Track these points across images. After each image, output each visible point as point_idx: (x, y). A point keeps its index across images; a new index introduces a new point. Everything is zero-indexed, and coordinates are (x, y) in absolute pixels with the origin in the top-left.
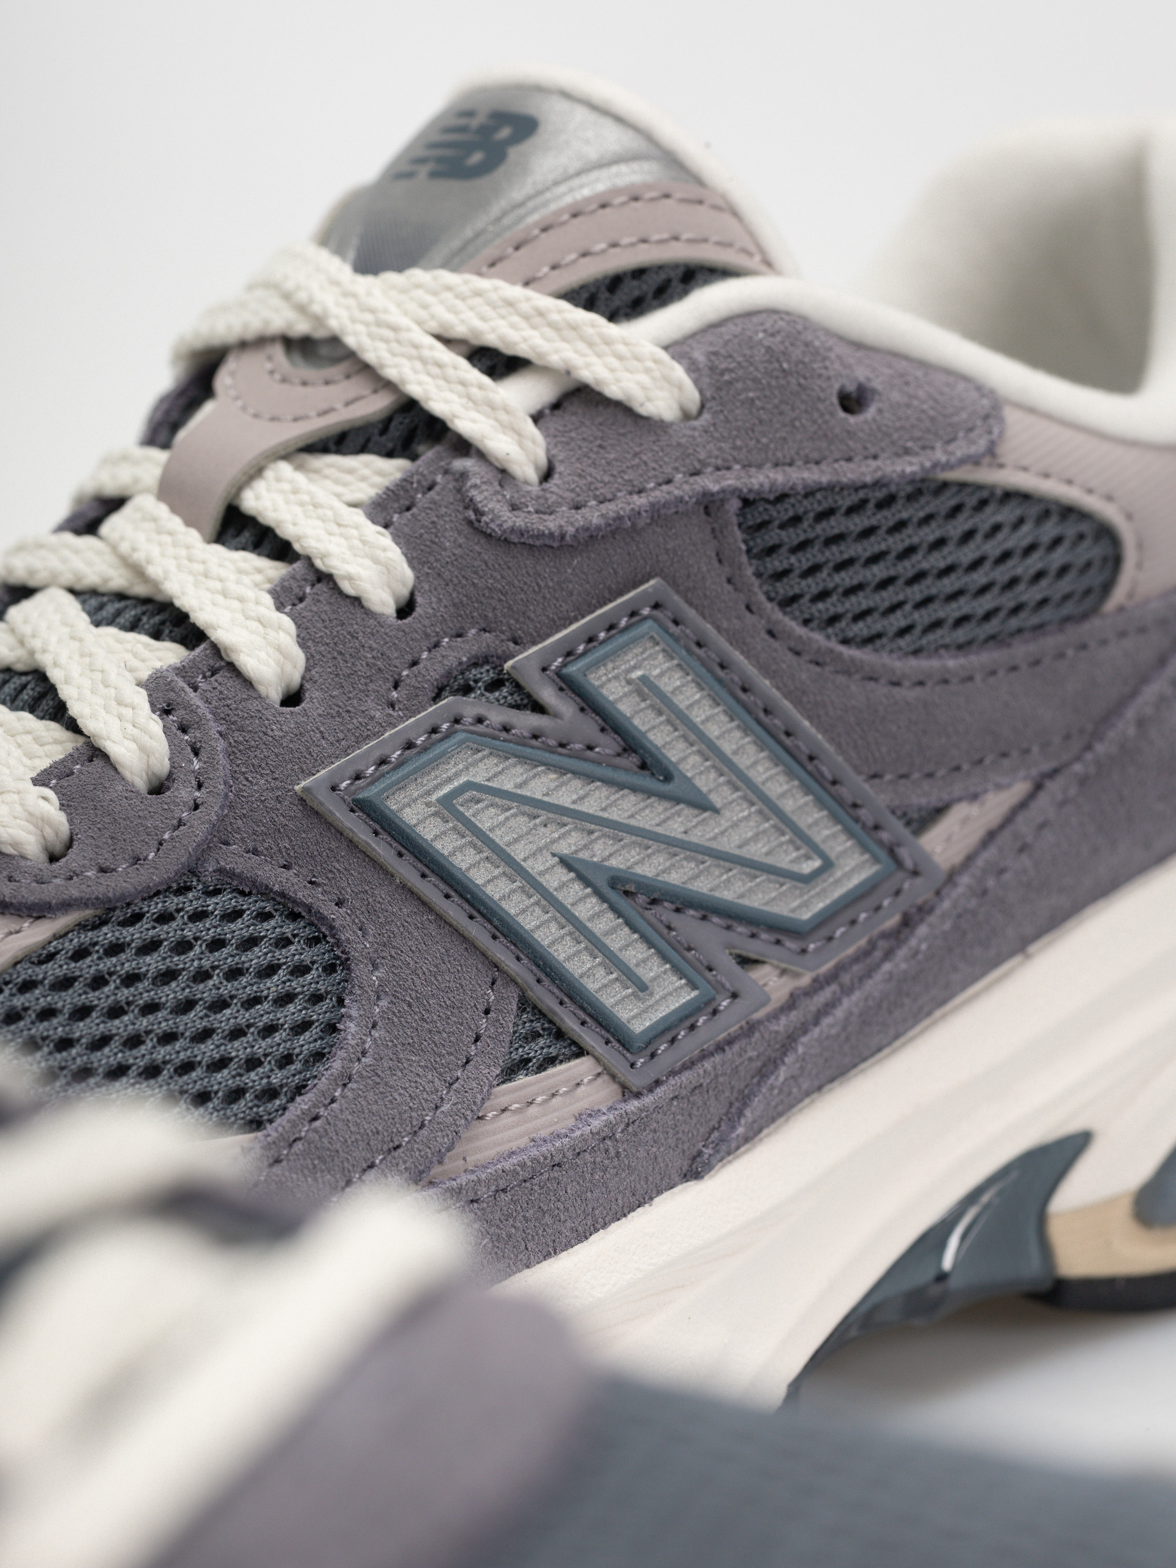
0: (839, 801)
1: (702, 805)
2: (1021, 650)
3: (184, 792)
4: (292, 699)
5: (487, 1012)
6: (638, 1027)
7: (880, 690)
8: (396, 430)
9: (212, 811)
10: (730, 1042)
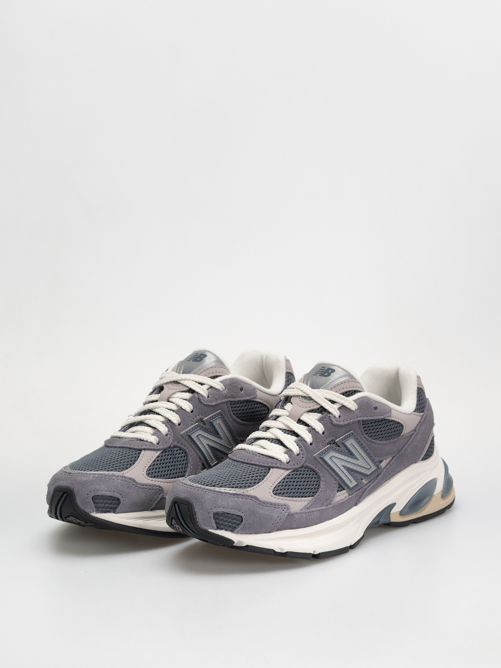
0: (372, 459)
1: (357, 459)
2: (392, 440)
3: (301, 456)
4: (311, 444)
5: (335, 484)
6: (351, 487)
7: (377, 445)
8: (320, 410)
9: (305, 458)
10: (360, 489)
